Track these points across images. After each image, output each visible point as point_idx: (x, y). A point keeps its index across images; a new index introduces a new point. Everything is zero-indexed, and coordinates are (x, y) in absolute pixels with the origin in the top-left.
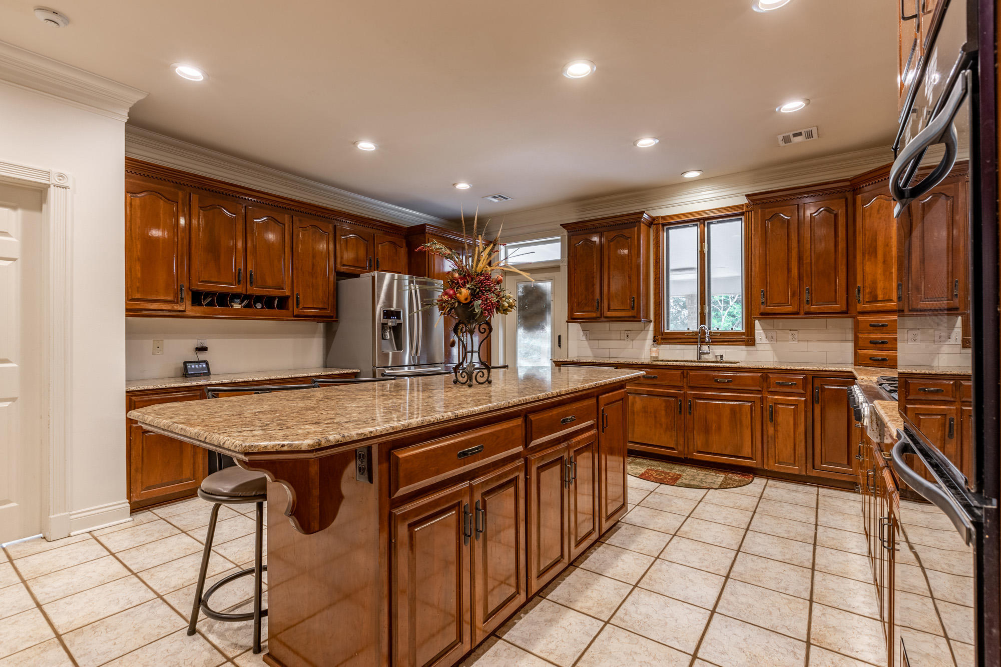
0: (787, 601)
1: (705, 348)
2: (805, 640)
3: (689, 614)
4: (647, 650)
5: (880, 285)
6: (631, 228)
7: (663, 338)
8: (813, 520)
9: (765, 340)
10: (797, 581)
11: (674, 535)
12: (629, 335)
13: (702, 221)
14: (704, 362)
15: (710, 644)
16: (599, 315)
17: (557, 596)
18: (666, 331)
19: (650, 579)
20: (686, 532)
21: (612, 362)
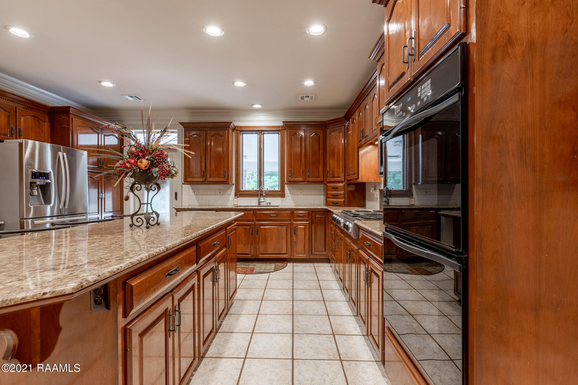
0: (320, 318)
1: (262, 199)
2: (332, 333)
3: (283, 338)
4: (270, 365)
5: (336, 170)
6: (223, 130)
7: (240, 194)
8: (316, 278)
9: (289, 195)
10: (319, 308)
11: (262, 300)
12: (221, 192)
13: (260, 132)
14: (262, 206)
15: (297, 350)
16: (204, 180)
17: (211, 353)
18: (241, 190)
19: (259, 327)
20: (267, 297)
21: (214, 208)
